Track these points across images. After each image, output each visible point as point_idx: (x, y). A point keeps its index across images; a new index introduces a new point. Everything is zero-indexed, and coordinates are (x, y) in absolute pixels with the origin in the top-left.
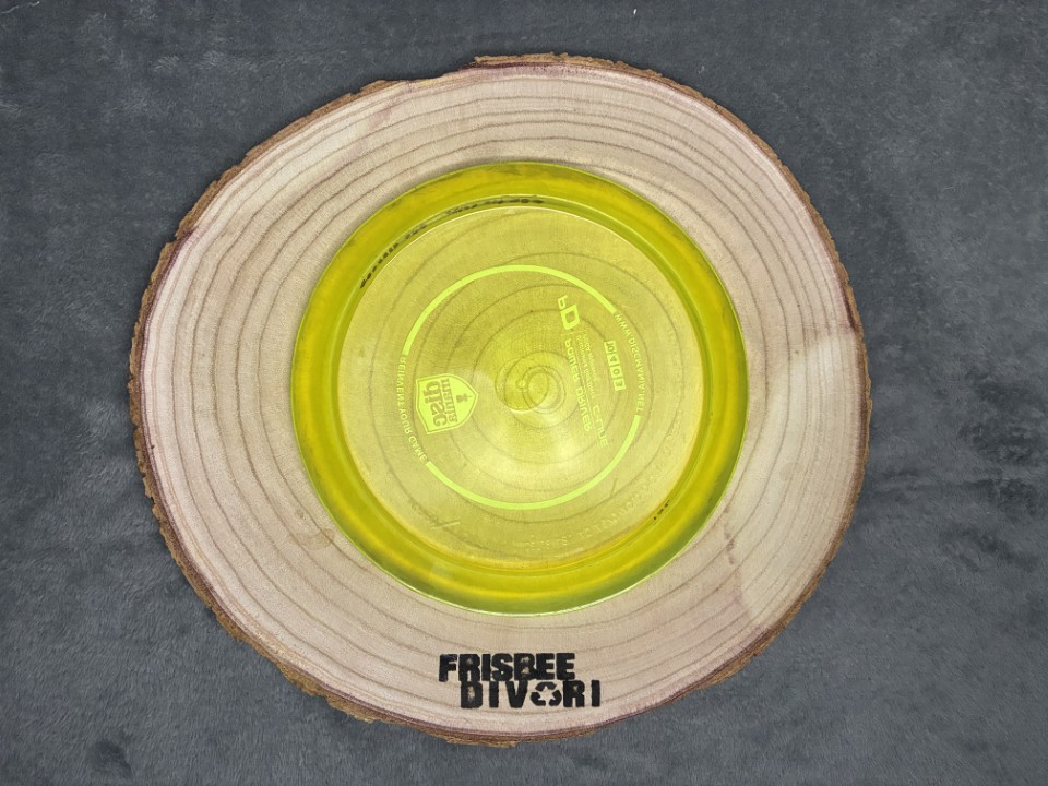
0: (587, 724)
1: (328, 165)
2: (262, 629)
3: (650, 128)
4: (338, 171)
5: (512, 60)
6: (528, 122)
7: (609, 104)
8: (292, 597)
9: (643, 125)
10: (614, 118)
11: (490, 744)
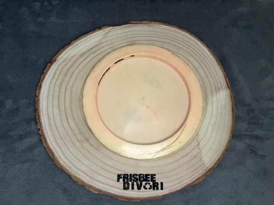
0: (159, 195)
1: (92, 45)
2: (67, 166)
3: (174, 38)
4: (94, 47)
5: (139, 22)
6: (143, 36)
7: (164, 33)
8: (77, 157)
9: (172, 38)
10: (165, 36)
11: (132, 201)
